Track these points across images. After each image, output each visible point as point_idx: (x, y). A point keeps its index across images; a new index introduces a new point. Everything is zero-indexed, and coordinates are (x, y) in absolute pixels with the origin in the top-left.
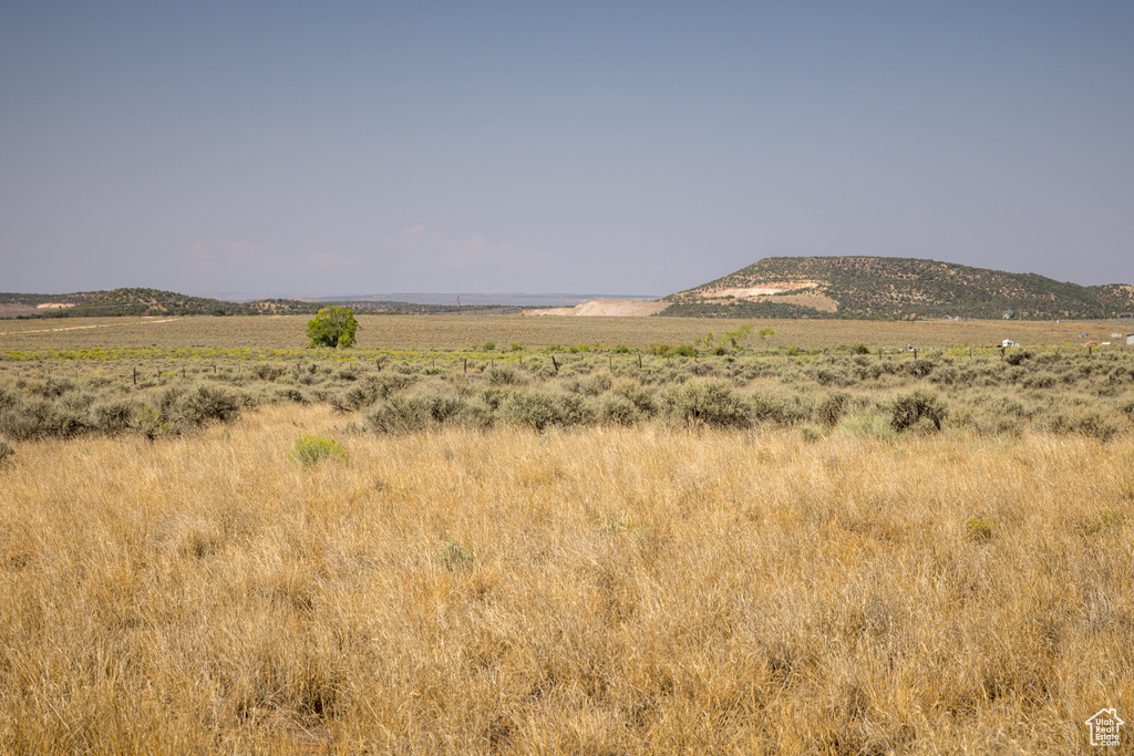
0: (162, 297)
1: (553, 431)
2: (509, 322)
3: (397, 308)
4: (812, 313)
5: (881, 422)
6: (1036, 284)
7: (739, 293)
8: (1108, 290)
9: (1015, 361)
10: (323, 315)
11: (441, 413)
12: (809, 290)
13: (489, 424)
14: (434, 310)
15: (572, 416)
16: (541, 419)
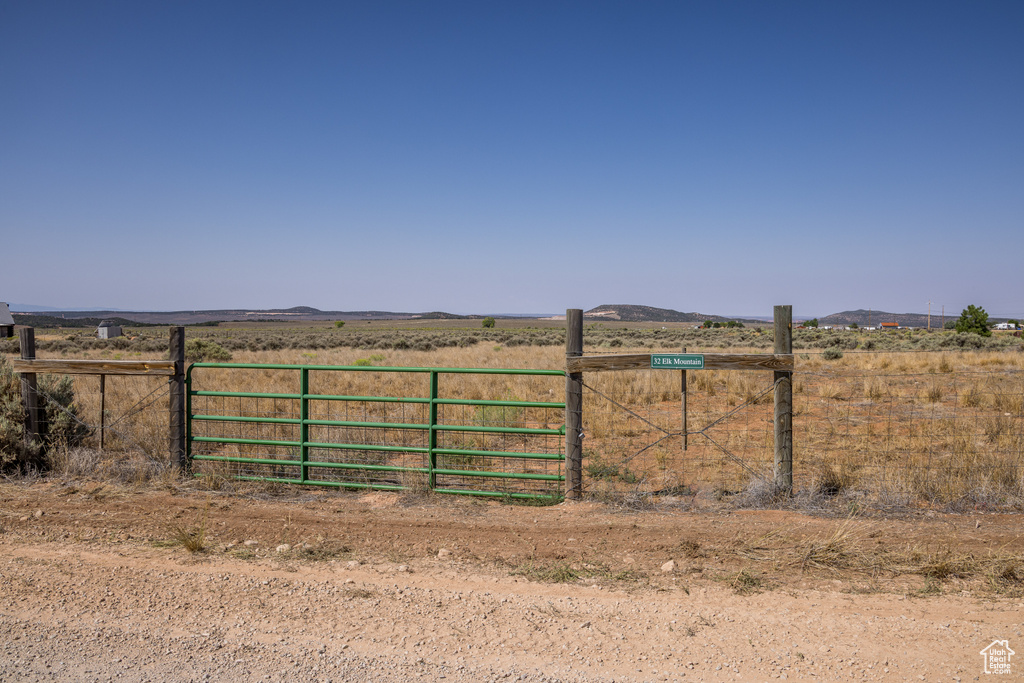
0: (444, 314)
1: (543, 346)
2: (534, 322)
3: (505, 318)
4: (614, 320)
5: (608, 345)
6: (672, 312)
7: (594, 314)
8: (692, 314)
9: (656, 333)
10: (486, 319)
11: (520, 343)
12: (613, 314)
13: (530, 345)
14: (514, 318)
15: (547, 343)
16: (541, 344)
